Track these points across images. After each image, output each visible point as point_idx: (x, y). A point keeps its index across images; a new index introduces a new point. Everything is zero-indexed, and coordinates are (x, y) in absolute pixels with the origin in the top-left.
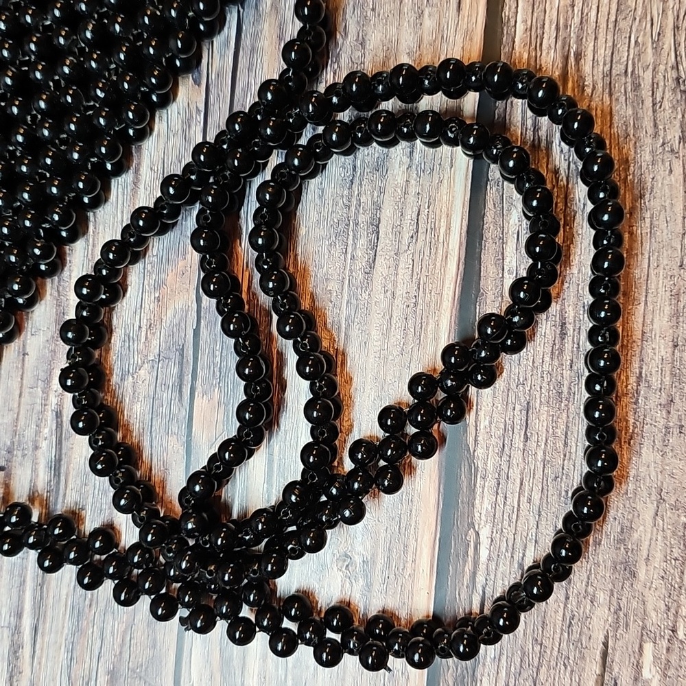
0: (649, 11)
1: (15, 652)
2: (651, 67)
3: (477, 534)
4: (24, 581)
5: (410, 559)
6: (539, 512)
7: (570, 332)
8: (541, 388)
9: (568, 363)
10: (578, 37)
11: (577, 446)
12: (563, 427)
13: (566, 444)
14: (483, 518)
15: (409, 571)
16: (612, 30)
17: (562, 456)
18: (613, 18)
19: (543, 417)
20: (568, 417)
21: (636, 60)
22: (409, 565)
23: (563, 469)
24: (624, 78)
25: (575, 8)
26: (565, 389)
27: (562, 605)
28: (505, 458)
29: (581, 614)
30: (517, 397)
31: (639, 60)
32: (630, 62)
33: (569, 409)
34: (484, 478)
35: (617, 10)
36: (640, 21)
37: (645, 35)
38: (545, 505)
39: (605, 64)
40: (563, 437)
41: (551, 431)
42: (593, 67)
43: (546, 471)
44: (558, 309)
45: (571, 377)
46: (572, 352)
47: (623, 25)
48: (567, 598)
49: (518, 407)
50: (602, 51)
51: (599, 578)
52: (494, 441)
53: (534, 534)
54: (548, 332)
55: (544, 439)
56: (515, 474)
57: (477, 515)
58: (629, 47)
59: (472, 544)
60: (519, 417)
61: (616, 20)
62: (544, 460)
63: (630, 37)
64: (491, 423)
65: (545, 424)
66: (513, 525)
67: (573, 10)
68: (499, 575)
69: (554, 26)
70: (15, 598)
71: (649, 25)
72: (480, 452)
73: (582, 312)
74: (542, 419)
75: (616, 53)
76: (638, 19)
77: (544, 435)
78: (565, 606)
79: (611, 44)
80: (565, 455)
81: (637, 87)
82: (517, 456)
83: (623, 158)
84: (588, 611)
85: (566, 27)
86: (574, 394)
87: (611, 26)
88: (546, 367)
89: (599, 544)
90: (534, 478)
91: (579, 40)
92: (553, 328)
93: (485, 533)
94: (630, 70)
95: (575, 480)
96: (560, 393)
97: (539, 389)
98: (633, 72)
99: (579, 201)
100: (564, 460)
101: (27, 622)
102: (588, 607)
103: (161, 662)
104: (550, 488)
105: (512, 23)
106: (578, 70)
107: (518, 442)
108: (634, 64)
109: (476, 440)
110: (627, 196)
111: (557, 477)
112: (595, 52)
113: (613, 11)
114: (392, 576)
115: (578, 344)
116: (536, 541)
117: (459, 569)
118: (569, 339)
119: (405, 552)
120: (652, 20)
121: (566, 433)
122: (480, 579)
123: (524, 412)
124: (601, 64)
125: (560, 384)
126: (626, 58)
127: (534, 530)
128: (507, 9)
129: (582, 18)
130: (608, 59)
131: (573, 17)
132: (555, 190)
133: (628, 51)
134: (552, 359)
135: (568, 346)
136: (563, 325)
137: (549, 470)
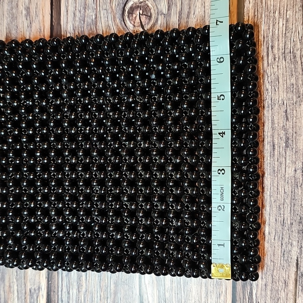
0: (297, 29)
1: (80, 278)
2: (299, 49)
6: (270, 214)
7: (276, 148)
8: (267, 169)
9: (277, 159)
10: (272, 40)
11: (282, 189)
12: (276, 183)
13: (278, 189)
16: (284, 37)
17: (277, 193)
18: (284, 33)
19: (269, 179)
20: (278, 179)
21: (294, 47)
23: (277, 198)
24: (290, 54)
25: (270, 30)
26: (276, 169)
27: (280, 247)
29: (288, 250)
31: (295, 47)
32: (292, 48)
33: (278, 176)
35: (286, 29)
36: (294, 33)
37: (296, 38)
38: (271, 211)
39: (282, 49)
40: (277, 186)
41: (272, 184)
42: (278, 51)
43: (271, 199)
44: (271, 140)
45: (278, 164)
46: (278, 155)
47: (288, 35)
48: (282, 244)
50: (281, 45)
51: (293, 236)
53: (268, 222)
54: (268, 148)
55: (270, 187)
58: (291, 43)
61: (285, 33)
62: (270, 195)
63: (291, 39)
65: (269, 182)
67: (269, 31)
69: (262, 37)
71: (298, 34)
73: (280, 140)
74: (268, 180)
75: (286, 45)
76: (293, 32)
77: (269, 186)
78: (282, 247)
79: (284, 42)
80: (278, 193)
81: (295, 57)
83: (291, 83)
84: (290, 249)
85: (267, 37)
86: (279, 170)
87: (284, 35)
88: (269, 161)
89: (292, 224)
90: (267, 202)
91: (272, 41)
92: (270, 147)
94: (292, 51)
95: (282, 202)
97: (266, 169)
99: (276, 100)
100: (277, 195)
102: (290, 247)
103: (134, 278)
104: (273, 205)
106: (273, 52)
108: (293, 49)
110: (294, 97)
111: (275, 201)
112: (278, 45)
113: (284, 30)
115: (280, 152)
116: (269, 225)
118: (276, 151)
120: (299, 32)
121: (278, 185)
124: (281, 49)
125: (274, 167)
126: (290, 47)
127: (268, 221)
129: (273, 33)
130: (283, 47)
131: (269, 33)
132: (267, 96)
133: (291, 44)
134: (270, 158)
135: (276, 153)
136: (274, 145)
137: (272, 199)
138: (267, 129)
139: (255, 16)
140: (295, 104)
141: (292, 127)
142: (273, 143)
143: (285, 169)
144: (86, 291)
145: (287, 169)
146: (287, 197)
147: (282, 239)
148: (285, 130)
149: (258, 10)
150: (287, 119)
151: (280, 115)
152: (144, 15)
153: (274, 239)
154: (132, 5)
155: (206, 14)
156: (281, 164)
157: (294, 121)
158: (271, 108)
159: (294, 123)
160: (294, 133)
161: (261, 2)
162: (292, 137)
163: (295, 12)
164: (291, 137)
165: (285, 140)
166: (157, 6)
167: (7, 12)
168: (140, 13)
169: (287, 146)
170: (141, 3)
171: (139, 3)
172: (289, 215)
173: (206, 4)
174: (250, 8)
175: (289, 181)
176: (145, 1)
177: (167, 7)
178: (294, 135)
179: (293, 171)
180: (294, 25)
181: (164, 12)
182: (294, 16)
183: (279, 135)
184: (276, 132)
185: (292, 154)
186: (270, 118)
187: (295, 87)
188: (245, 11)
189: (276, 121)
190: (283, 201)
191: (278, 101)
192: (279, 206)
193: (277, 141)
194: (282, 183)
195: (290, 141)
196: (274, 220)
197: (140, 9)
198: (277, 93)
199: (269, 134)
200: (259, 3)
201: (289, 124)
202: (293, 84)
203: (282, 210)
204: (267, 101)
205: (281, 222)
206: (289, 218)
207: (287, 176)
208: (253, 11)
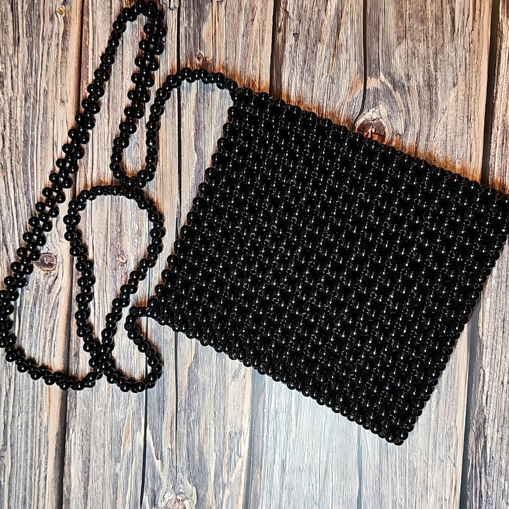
3: (484, 371)
5: (456, 382)
14: (486, 364)
15: (456, 386)
22: (456, 384)
28: (495, 340)
30: (499, 316)
34: (486, 349)
49: (500, 320)
52: (490, 334)
56: (499, 347)
57: (484, 363)
59: (482, 375)
60: (500, 324)
64: (489, 326)
66: (499, 367)
68: (493, 387)
72: (484, 338)
82: (500, 340)
93: (487, 371)
101: (293, 409)
105: (493, 166)
107: (500, 334)
109: (483, 334)
114: (449, 388)
117: (477, 385)
119: (454, 378)
122: (486, 389)
123: (502, 322)
128: (491, 161)
139: (503, 144)
144: (296, 438)
149: (506, 138)
152: (377, 134)
154: (363, 121)
155: (448, 138)
166: (392, 125)
167: (216, 119)
168: (372, 131)
170: (374, 120)
171: (372, 120)
173: (448, 128)
174: (498, 135)
176: (379, 119)
177: (403, 127)
181: (400, 133)
188: (492, 138)
197: (373, 127)
208: (501, 139)
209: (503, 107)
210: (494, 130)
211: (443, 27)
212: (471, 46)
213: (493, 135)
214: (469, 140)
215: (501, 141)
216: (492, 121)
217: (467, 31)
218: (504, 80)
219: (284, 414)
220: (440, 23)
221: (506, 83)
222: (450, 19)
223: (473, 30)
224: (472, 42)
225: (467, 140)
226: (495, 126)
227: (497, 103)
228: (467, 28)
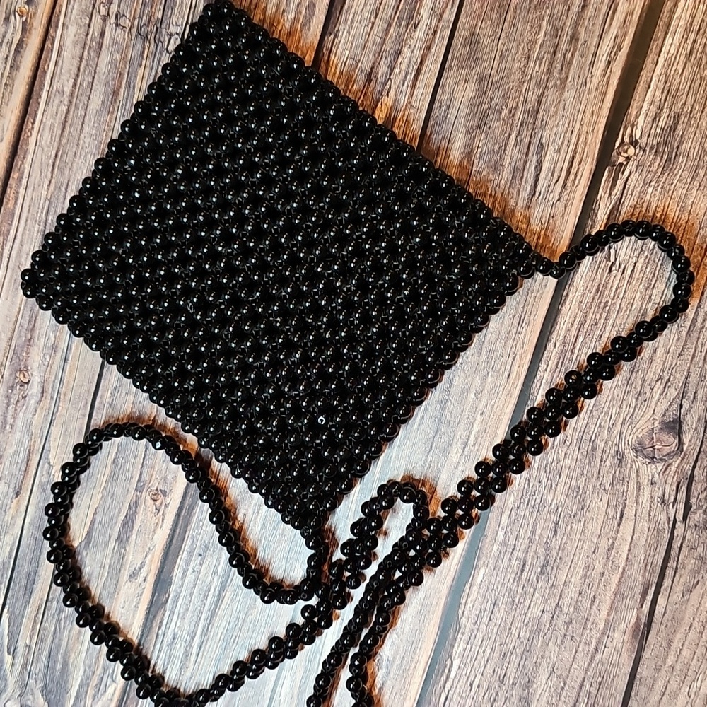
1: (187, 656)
2: (604, 441)
3: (452, 662)
4: (200, 619)
5: (413, 665)
7: (527, 570)
9: (522, 586)
11: (516, 631)
12: (511, 619)
13: (510, 629)
14: (457, 655)
15: (411, 671)
18: (590, 408)
19: (502, 611)
20: (515, 615)
22: (411, 668)
23: (506, 641)
24: (588, 442)
26: (517, 600)
28: (476, 626)
30: (491, 596)
31: (599, 435)
33: (516, 611)
34: (463, 634)
39: (580, 432)
40: (510, 624)
41: (504, 619)
45: (521, 594)
46: (526, 580)
47: (594, 413)
49: (490, 602)
52: (472, 616)
56: (480, 637)
57: (454, 652)
58: (595, 426)
59: (448, 667)
60: (489, 607)
61: (592, 410)
62: (497, 634)
63: (597, 421)
64: (473, 606)
65: (502, 615)
66: (472, 663)
68: (458, 687)
70: (192, 627)
71: (609, 418)
72: (464, 619)
73: (535, 561)
77: (500, 621)
80: (508, 634)
81: (594, 449)
82: (483, 627)
83: (577, 485)
86: (521, 603)
87: (589, 412)
89: (515, 685)
90: (489, 641)
92: (518, 565)
93: (456, 663)
94: (593, 439)
96: (513, 601)
97: (503, 595)
98: (594, 441)
99: (549, 501)
100: (507, 636)
101: (197, 641)
103: (266, 683)
105: (536, 394)
107: (485, 620)
108: (595, 436)
109: (463, 613)
110: (575, 506)
111: (501, 644)
114: (401, 672)
115: (530, 577)
116: (482, 675)
117: (438, 678)
118: (525, 573)
119: (412, 661)
120: (611, 416)
121: (512, 623)
122: (448, 686)
123: (492, 606)
124: (578, 431)
125: (515, 596)
126: (592, 432)
128: (534, 386)
130: (583, 430)
133: (594, 428)
134: (514, 581)
135: (524, 577)
136: (524, 565)
137: (498, 639)
138: (523, 537)
140: (572, 517)
141: (558, 547)
142: (525, 561)
143: (530, 605)
144: (191, 678)
145: (532, 605)
146: (520, 645)
147: (495, 700)
148: (547, 549)
149: (563, 362)
150: (555, 534)
151: (546, 525)
153: (484, 697)
155: (487, 339)
156: (526, 594)
157: (564, 541)
158: (537, 510)
159: (563, 544)
160: (558, 558)
161: (572, 352)
162: (554, 563)
163: (615, 384)
164: (552, 563)
165: (542, 563)
169: (542, 573)
172: (515, 671)
174: (554, 354)
175: (530, 623)
178: (558, 560)
179: (539, 610)
180: (608, 403)
182: (612, 390)
183: (536, 552)
184: (534, 547)
185: (546, 588)
186: (531, 524)
187: (581, 492)
188: (545, 356)
189: (538, 532)
190: (512, 647)
191: (551, 504)
192: (505, 653)
193: (530, 560)
194: (518, 622)
195: (549, 568)
196: (492, 670)
198: (552, 491)
199: (523, 547)
200: (569, 352)
201: (556, 543)
202: (579, 488)
203: (508, 660)
204: (535, 498)
205: (499, 677)
206: (513, 676)
207: (529, 615)
208: (556, 360)
209: (570, 317)
210: (550, 346)
211: (520, 184)
212: (551, 221)
213: (546, 352)
214: (513, 350)
215: (555, 364)
216: (551, 333)
217: (551, 199)
218: (582, 282)
219: (183, 643)
220: (518, 177)
221: (583, 286)
222: (532, 176)
223: (559, 200)
224: (553, 217)
225: (511, 348)
226: (553, 341)
227: (564, 310)
228: (552, 195)
